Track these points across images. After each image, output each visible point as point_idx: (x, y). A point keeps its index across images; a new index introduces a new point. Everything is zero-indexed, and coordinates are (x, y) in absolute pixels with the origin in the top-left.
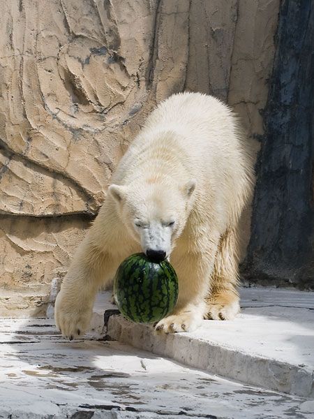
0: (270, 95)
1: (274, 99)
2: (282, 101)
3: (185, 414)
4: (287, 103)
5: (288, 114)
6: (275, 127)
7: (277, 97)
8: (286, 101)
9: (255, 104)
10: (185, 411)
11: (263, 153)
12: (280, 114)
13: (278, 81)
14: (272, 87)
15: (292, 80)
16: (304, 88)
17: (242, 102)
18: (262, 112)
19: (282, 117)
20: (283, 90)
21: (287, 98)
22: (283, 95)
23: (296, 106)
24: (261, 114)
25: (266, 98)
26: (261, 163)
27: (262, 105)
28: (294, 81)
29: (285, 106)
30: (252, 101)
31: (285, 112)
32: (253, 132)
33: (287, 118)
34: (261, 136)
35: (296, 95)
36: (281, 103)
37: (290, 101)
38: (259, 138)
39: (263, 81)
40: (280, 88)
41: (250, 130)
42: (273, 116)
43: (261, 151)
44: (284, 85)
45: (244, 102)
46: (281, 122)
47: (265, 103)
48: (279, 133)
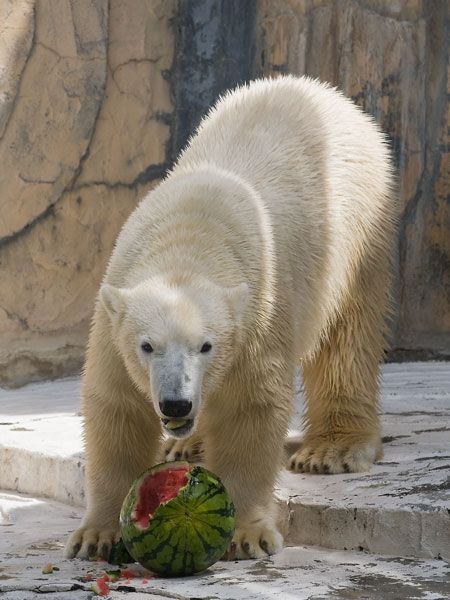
0: (177, 45)
1: (185, 52)
2: (199, 53)
3: (81, 588)
4: (208, 56)
5: (211, 75)
6: (191, 98)
7: (190, 47)
8: (204, 53)
9: (154, 61)
10: (81, 584)
11: (174, 142)
12: (197, 76)
13: (189, 21)
14: (180, 31)
15: (211, 17)
16: (233, 29)
17: (131, 60)
18: (168, 75)
19: (202, 80)
20: (198, 35)
21: (206, 47)
22: (199, 42)
23: (223, 59)
24: (164, 78)
25: (172, 51)
27: (166, 63)
28: (217, 20)
29: (206, 62)
30: (150, 57)
31: (205, 71)
32: (155, 109)
33: (209, 82)
34: (168, 115)
35: (222, 45)
36: (197, 57)
37: (212, 52)
38: (166, 119)
39: (165, 21)
40: (194, 32)
41: (150, 107)
42: (186, 79)
43: (171, 140)
44: (200, 27)
45: (135, 60)
46: (200, 88)
47: (171, 59)
48: (198, 108)
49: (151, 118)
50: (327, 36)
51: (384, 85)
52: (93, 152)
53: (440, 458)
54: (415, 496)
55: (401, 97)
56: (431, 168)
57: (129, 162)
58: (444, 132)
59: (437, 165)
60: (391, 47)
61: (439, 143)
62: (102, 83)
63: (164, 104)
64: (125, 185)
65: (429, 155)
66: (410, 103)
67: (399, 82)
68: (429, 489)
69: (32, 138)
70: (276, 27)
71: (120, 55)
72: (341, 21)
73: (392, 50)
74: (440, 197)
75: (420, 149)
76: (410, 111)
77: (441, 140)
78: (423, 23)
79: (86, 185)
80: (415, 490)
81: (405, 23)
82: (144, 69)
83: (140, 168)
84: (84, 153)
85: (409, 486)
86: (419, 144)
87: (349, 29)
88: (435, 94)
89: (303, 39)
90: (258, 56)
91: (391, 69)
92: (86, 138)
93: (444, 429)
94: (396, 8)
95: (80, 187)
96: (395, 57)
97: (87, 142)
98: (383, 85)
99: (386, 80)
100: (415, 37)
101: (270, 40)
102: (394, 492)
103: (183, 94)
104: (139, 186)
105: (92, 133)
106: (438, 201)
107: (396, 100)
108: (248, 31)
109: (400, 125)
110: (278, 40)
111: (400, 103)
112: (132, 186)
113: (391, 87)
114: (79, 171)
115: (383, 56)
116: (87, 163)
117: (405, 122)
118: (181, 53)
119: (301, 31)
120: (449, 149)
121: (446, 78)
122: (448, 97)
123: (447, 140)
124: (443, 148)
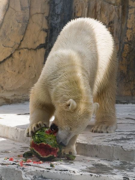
0: (50, 9)
1: (52, 11)
2: (56, 12)
3: (15, 164)
4: (59, 13)
5: (60, 18)
6: (53, 25)
7: (54, 10)
8: (58, 12)
9: (43, 14)
10: (15, 163)
11: (48, 38)
12: (55, 19)
13: (54, 3)
14: (51, 5)
15: (60, 2)
16: (66, 6)
17: (37, 13)
18: (47, 18)
19: (57, 20)
20: (56, 7)
21: (58, 10)
22: (56, 9)
23: (63, 14)
24: (46, 19)
25: (48, 11)
26: (47, 43)
27: (46, 14)
28: (62, 3)
29: (58, 15)
30: (42, 12)
31: (58, 17)
32: (43, 28)
33: (59, 21)
34: (47, 30)
35: (63, 10)
36: (56, 13)
37: (60, 12)
38: (46, 31)
39: (47, 2)
40: (55, 6)
41: (41, 27)
42: (52, 19)
43: (47, 37)
44: (57, 5)
45: (38, 13)
46: (56, 22)
47: (48, 13)
48: (55, 28)
49: (42, 30)
50: (93, 9)
52: (24, 39)
53: (120, 131)
54: (112, 142)
55: (114, 28)
56: (121, 49)
57: (35, 43)
59: (123, 48)
60: (111, 13)
61: (124, 41)
62: (28, 19)
63: (45, 26)
64: (33, 49)
65: (121, 45)
66: (116, 29)
67: (113, 23)
68: (116, 140)
69: (7, 34)
70: (79, 6)
71: (33, 12)
72: (97, 5)
73: (112, 14)
74: (124, 57)
75: (118, 43)
76: (116, 32)
77: (125, 41)
78: (121, 7)
79: (22, 49)
80: (112, 140)
81: (116, 6)
82: (40, 16)
83: (38, 44)
84: (22, 39)
85: (111, 139)
86: (118, 41)
87: (100, 7)
88: (124, 27)
89: (86, 9)
90: (73, 14)
91: (111, 19)
92: (22, 35)
93: (121, 123)
94: (113, 2)
95: (20, 49)
96: (113, 16)
97: (23, 36)
98: (109, 24)
99: (110, 22)
100: (118, 11)
101: (77, 9)
102: (106, 140)
103: (51, 24)
104: (37, 50)
105: (24, 34)
106: (123, 58)
107: (112, 28)
108: (71, 6)
110: (79, 10)
111: (113, 29)
112: (35, 50)
113: (111, 25)
114: (20, 44)
115: (109, 15)
116: (22, 42)
118: (51, 12)
119: (86, 7)
120: (127, 43)
121: (127, 23)
122: (127, 28)
123: (126, 40)
124: (125, 43)
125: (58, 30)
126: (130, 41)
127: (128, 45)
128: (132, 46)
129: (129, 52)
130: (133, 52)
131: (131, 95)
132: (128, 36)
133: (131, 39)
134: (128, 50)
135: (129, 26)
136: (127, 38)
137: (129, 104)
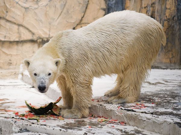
19: (112, 1)
33: (114, 2)
34: (105, 9)
41: (100, 6)
46: (112, 3)
48: (111, 7)
49: (100, 9)
51: (152, 5)
52: (85, 16)
55: (155, 8)
57: (94, 19)
58: (165, 17)
61: (164, 19)
65: (161, 21)
66: (158, 9)
67: (155, 4)
69: (70, 12)
76: (157, 11)
77: (164, 18)
79: (83, 24)
84: (82, 16)
86: (159, 19)
88: (163, 7)
91: (153, 1)
92: (83, 13)
95: (82, 24)
103: (108, 4)
105: (85, 12)
107: (154, 8)
109: (155, 14)
113: (153, 5)
114: (81, 20)
116: (83, 19)
117: (156, 14)
120: (166, 20)
121: (166, 4)
122: (166, 8)
123: (166, 18)
124: (165, 20)
125: (113, 9)
126: (169, 19)
127: (167, 22)
128: (170, 23)
129: (167, 27)
130: (171, 27)
131: (170, 62)
132: (167, 15)
133: (170, 17)
134: (167, 26)
135: (168, 7)
136: (166, 16)
137: (167, 70)
